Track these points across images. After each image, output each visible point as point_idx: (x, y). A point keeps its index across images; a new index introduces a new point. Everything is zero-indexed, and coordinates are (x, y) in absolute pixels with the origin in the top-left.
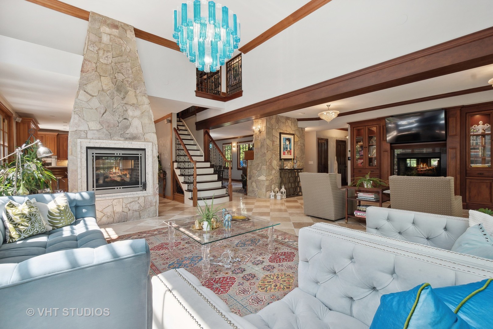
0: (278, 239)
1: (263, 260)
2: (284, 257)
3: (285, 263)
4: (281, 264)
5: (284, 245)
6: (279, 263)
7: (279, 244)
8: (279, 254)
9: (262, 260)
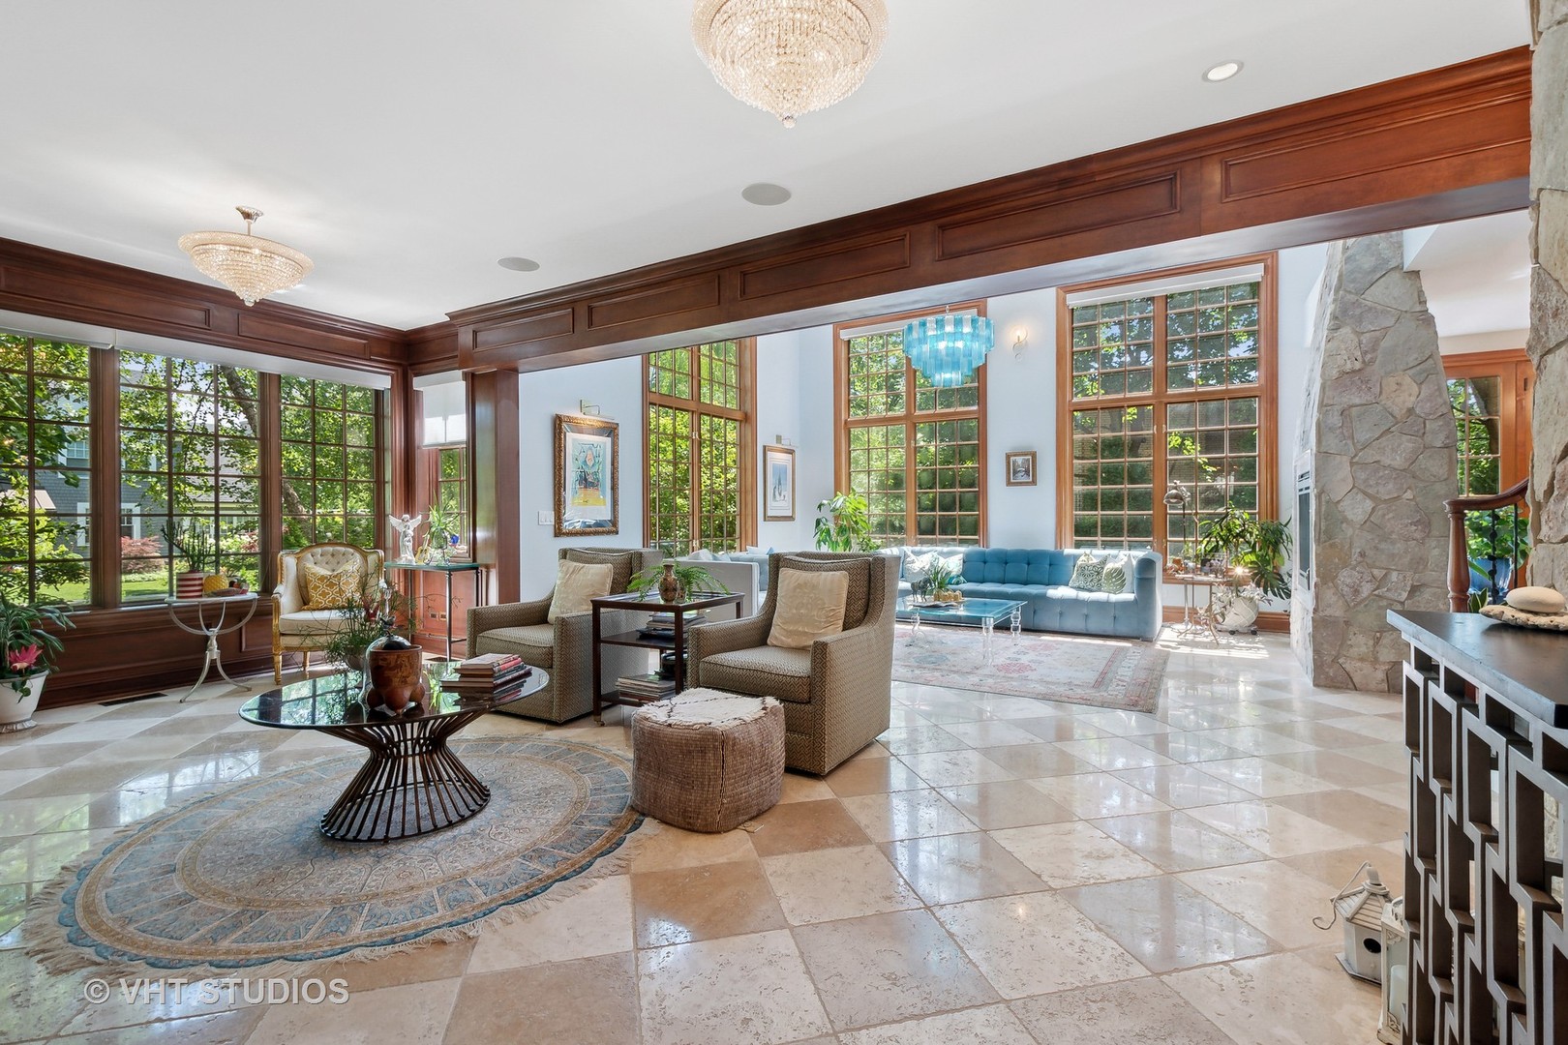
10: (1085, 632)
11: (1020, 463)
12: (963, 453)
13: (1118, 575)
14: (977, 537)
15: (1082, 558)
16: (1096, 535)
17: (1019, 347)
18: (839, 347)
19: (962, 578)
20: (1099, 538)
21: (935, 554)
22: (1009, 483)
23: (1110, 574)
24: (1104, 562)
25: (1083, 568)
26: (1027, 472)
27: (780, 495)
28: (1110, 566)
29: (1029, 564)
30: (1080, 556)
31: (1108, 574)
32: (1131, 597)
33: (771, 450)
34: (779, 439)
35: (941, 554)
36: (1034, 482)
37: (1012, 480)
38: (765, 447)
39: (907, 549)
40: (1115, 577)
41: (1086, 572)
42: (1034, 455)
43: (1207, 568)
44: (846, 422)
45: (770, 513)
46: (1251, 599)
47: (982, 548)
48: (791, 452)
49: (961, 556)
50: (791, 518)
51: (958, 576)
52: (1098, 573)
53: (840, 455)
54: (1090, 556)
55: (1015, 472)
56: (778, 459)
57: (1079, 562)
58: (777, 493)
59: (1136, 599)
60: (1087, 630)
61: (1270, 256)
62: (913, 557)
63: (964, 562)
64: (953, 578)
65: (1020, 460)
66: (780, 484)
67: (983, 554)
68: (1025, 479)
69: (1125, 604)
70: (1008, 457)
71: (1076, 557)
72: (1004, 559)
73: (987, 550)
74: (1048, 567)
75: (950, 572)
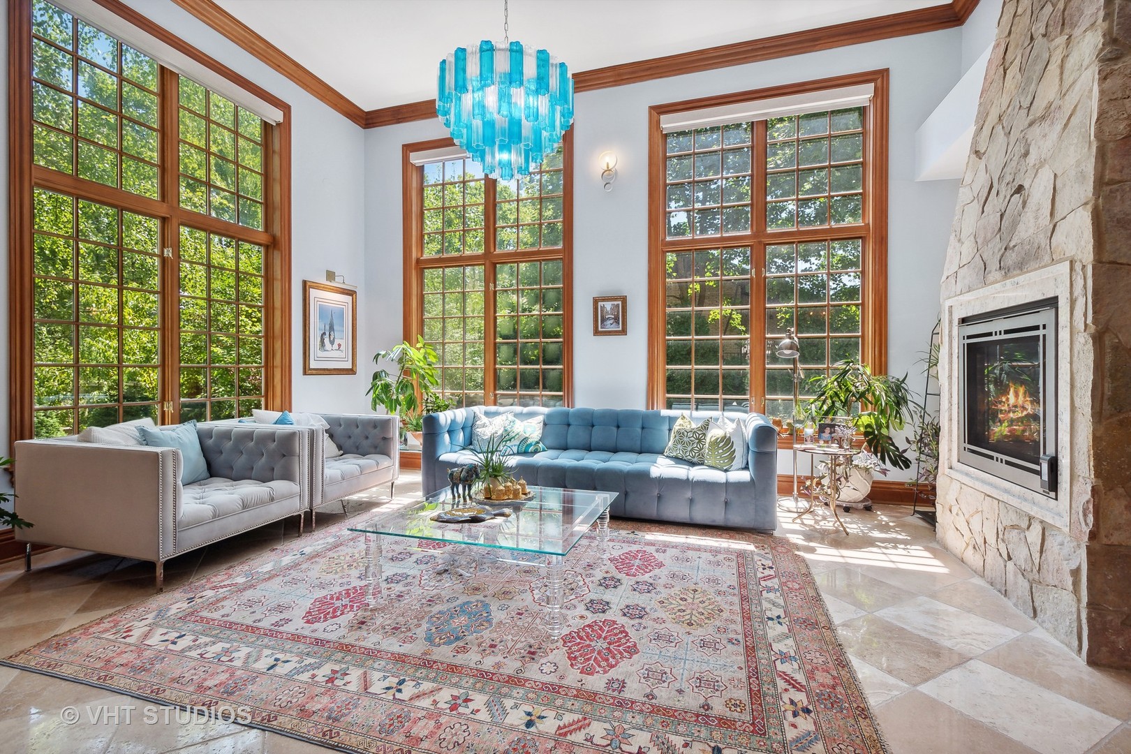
0: (361, 671)
1: (389, 586)
2: (338, 603)
3: (337, 589)
4: (346, 587)
5: (336, 645)
6: (348, 587)
7: (353, 643)
8: (352, 607)
9: (392, 585)
10: (688, 521)
11: (609, 309)
12: (546, 299)
13: (726, 444)
14: (561, 393)
15: (679, 421)
16: (688, 391)
17: (609, 176)
18: (409, 173)
19: (541, 445)
20: (693, 396)
21: (511, 417)
22: (597, 332)
23: (715, 443)
24: (706, 426)
25: (680, 434)
26: (616, 319)
27: (332, 343)
28: (714, 433)
29: (618, 427)
30: (675, 419)
31: (711, 444)
32: (745, 476)
33: (317, 286)
34: (331, 275)
35: (517, 415)
36: (624, 332)
37: (600, 329)
38: (305, 283)
39: (478, 410)
40: (722, 448)
41: (686, 439)
42: (624, 300)
43: (826, 435)
44: (418, 261)
45: (313, 365)
46: (867, 470)
47: (566, 408)
48: (351, 293)
49: (541, 418)
50: (351, 371)
51: (538, 443)
52: (700, 441)
53: (410, 298)
54: (687, 418)
55: (603, 320)
56: (325, 299)
57: (676, 427)
58: (327, 341)
59: (752, 479)
60: (691, 519)
61: (880, 76)
62: (484, 420)
63: (545, 424)
64: (530, 445)
65: (608, 306)
66: (332, 328)
67: (567, 414)
68: (613, 328)
69: (739, 486)
70: (596, 301)
71: (672, 420)
72: (590, 420)
73: (571, 410)
74: (639, 430)
75: (526, 439)
